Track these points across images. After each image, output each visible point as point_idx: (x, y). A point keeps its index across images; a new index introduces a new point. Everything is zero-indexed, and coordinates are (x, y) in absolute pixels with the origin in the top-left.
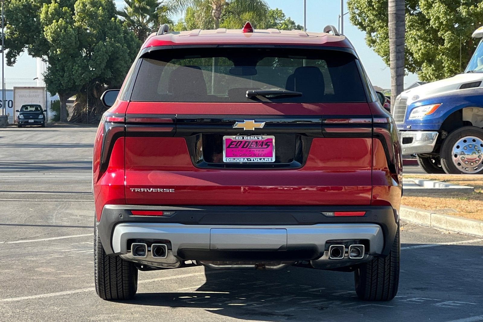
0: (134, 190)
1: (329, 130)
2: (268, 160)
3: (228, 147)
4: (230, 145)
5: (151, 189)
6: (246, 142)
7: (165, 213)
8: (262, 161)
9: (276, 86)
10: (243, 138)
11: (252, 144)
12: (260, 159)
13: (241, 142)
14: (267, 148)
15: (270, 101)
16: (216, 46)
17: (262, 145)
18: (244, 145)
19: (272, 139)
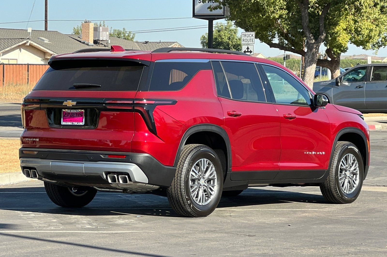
2: (81, 124)
3: (64, 116)
4: (65, 115)
6: (72, 113)
10: (70, 111)
11: (74, 114)
12: (78, 123)
13: (70, 113)
14: (81, 117)
17: (79, 115)
18: (71, 115)
19: (83, 112)
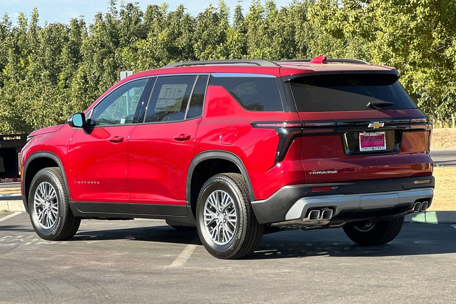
0: (312, 174)
1: (413, 127)
2: (382, 148)
4: (362, 140)
5: (323, 172)
6: (371, 137)
7: (333, 188)
8: (380, 149)
9: (379, 99)
10: (369, 134)
11: (374, 138)
12: (379, 148)
13: (368, 137)
14: (381, 140)
15: (381, 109)
16: (340, 73)
17: (378, 139)
18: (370, 139)
19: (383, 134)
